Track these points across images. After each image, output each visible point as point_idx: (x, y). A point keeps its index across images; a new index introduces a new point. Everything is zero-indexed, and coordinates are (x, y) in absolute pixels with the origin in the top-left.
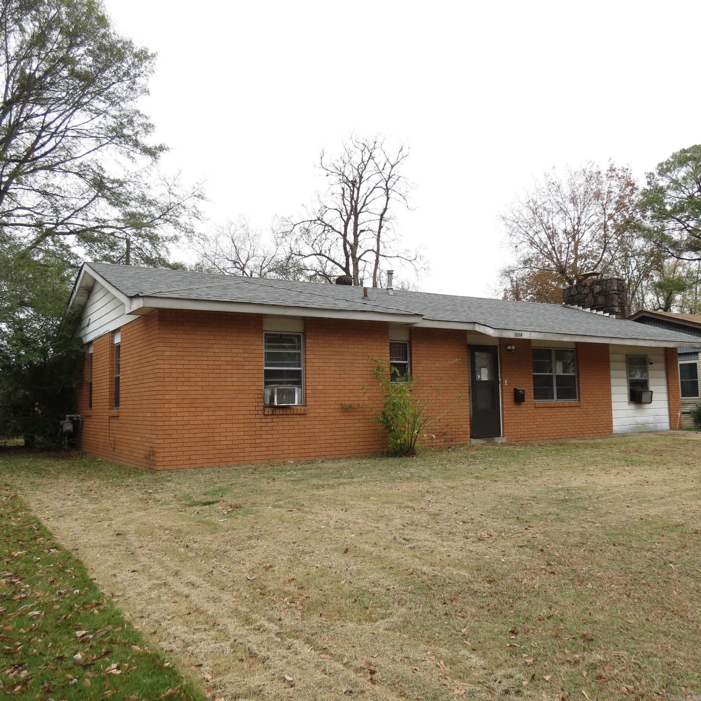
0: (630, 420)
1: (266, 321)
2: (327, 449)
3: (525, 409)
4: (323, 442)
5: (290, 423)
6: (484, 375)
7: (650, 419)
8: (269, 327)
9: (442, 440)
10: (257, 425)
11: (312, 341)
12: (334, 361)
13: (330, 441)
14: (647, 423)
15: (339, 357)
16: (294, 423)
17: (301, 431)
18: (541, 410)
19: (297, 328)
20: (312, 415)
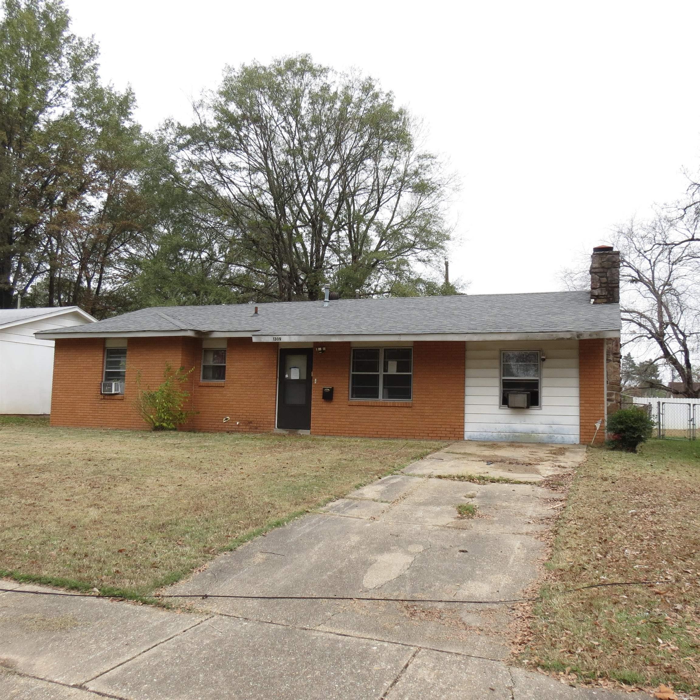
0: (501, 427)
1: (108, 341)
2: (135, 423)
3: (336, 406)
4: (132, 418)
5: (114, 405)
6: (295, 374)
7: (541, 428)
8: (109, 345)
9: (247, 427)
10: (97, 405)
11: (130, 353)
12: (142, 365)
13: (136, 418)
14: (533, 432)
15: (145, 362)
16: (116, 405)
17: (120, 410)
18: (356, 409)
19: (124, 345)
20: (127, 400)
